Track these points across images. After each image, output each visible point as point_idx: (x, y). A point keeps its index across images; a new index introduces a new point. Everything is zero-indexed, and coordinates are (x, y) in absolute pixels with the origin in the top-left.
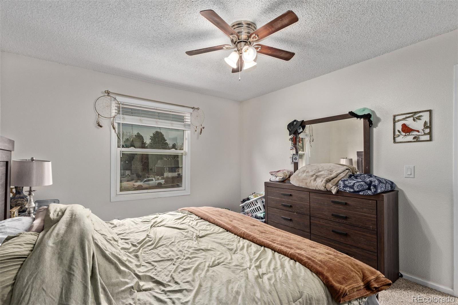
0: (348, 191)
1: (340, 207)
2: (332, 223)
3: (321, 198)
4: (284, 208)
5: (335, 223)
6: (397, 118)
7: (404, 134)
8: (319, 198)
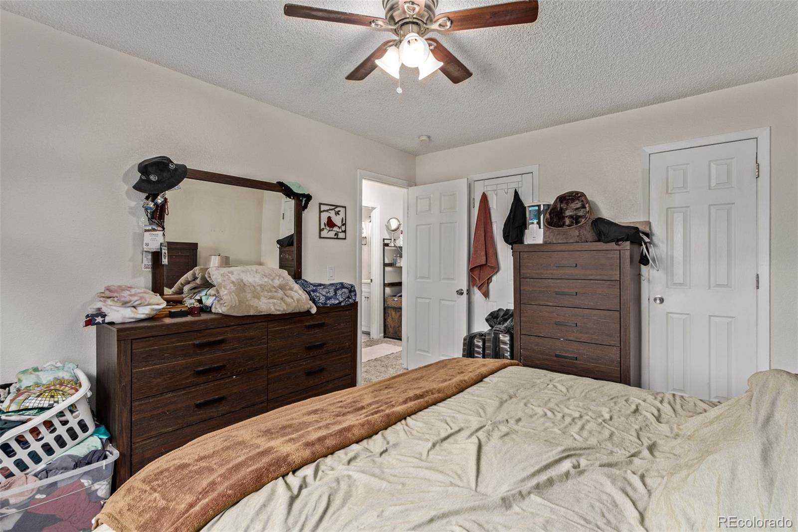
0: (329, 305)
1: (316, 331)
2: (303, 361)
3: (288, 327)
4: (202, 379)
5: (307, 361)
6: (323, 208)
7: (328, 228)
8: (286, 327)
